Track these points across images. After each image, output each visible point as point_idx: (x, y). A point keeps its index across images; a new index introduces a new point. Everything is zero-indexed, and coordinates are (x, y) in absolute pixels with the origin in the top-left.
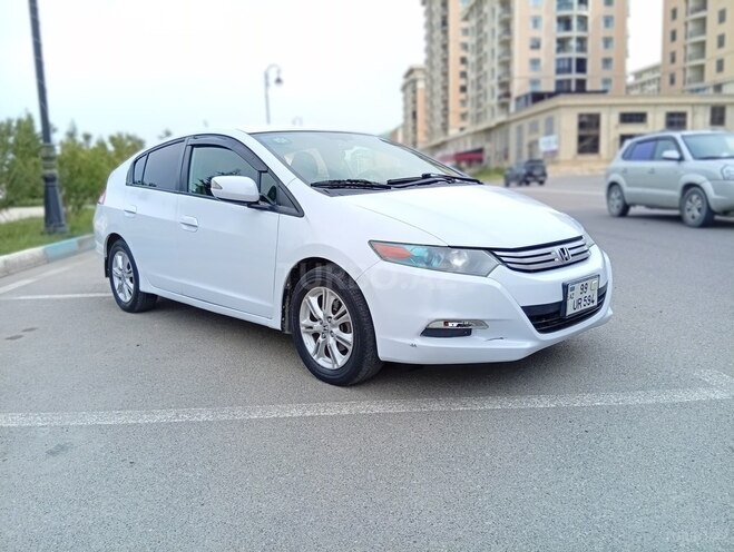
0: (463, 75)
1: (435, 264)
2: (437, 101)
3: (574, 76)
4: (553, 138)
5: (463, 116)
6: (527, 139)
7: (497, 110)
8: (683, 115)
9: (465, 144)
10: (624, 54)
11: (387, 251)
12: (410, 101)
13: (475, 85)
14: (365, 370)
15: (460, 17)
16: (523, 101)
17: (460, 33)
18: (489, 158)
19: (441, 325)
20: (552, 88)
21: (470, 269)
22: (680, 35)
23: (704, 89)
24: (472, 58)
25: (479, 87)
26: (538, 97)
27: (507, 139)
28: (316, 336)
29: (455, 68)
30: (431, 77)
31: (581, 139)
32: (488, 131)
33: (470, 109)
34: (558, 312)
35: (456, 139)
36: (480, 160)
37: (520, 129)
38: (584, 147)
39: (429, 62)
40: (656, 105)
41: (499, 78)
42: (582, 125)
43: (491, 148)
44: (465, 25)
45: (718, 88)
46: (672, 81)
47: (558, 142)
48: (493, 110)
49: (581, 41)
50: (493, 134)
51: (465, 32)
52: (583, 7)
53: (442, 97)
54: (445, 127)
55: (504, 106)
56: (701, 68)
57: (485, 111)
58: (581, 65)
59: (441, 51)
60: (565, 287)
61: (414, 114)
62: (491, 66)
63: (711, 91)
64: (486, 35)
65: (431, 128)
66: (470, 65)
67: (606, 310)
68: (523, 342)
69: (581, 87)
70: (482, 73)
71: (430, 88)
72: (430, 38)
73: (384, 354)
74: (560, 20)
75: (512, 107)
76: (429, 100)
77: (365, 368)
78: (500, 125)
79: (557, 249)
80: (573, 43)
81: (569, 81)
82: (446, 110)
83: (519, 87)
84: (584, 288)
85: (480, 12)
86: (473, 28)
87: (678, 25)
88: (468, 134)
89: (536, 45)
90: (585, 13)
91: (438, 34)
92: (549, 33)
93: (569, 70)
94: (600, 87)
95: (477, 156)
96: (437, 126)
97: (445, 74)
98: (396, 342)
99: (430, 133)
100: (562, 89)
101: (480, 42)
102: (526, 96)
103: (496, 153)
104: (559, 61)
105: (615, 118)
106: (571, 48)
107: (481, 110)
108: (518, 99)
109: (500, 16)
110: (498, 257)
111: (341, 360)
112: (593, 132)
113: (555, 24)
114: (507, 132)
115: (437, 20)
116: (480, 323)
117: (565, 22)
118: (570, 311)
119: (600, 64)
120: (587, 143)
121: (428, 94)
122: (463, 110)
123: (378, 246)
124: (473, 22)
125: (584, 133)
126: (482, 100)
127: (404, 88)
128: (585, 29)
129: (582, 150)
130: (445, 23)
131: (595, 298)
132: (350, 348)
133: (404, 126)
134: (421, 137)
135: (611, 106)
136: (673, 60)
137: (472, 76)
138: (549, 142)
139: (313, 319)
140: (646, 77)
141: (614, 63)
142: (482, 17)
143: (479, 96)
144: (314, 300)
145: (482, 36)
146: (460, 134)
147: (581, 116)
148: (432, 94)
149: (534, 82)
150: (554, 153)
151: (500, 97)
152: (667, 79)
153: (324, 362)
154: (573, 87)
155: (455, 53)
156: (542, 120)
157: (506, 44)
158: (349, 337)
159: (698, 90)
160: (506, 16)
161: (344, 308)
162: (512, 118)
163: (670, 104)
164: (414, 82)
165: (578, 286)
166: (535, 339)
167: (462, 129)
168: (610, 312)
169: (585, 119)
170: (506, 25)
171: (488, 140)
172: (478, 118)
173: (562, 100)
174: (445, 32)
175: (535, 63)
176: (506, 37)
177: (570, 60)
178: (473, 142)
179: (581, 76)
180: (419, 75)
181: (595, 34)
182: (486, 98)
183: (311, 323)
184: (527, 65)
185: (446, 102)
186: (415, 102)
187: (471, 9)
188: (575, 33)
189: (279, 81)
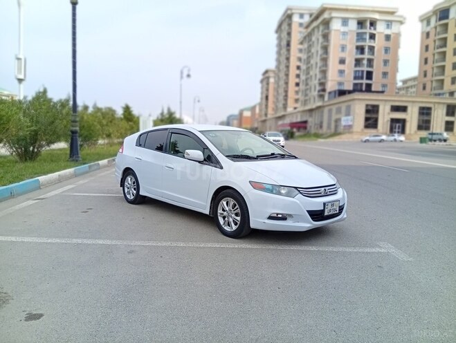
0: (298, 76)
1: (274, 192)
2: (281, 91)
3: (365, 81)
4: (349, 118)
5: (297, 101)
6: (334, 117)
7: (317, 98)
8: (429, 109)
9: (297, 118)
10: (396, 70)
11: (256, 185)
12: (264, 89)
13: (305, 83)
14: (244, 232)
15: (298, 42)
16: (333, 94)
17: (297, 51)
18: (311, 127)
19: (275, 215)
20: (351, 88)
21: (288, 195)
22: (430, 61)
23: (443, 94)
24: (304, 67)
25: (307, 84)
26: (342, 93)
27: (322, 116)
28: (224, 218)
29: (293, 71)
30: (278, 76)
31: (367, 119)
32: (311, 111)
33: (300, 96)
34: (321, 214)
35: (291, 114)
36: (305, 128)
37: (330, 111)
38: (369, 124)
39: (278, 67)
40: (413, 102)
41: (319, 80)
42: (367, 111)
43: (312, 121)
44: (301, 47)
45: (452, 94)
46: (424, 88)
47: (353, 120)
48: (314, 98)
49: (370, 61)
50: (314, 113)
51: (301, 51)
52: (372, 41)
53: (284, 88)
54: (285, 107)
55: (322, 97)
56: (442, 81)
57: (310, 99)
58: (369, 75)
59: (285, 61)
60: (324, 204)
61: (267, 98)
62: (315, 72)
63: (447, 95)
64: (313, 54)
65: (277, 106)
66: (302, 71)
67: (344, 215)
68: (307, 224)
69: (369, 89)
70: (309, 76)
71: (277, 82)
72: (279, 53)
73: (253, 225)
74: (357, 48)
75: (326, 98)
76: (276, 90)
77: (244, 231)
78: (319, 108)
79: (323, 189)
80: (365, 62)
81: (361, 84)
82: (286, 96)
83: (331, 86)
84: (333, 205)
85: (310, 40)
86: (305, 49)
87: (429, 55)
88: (299, 112)
89: (342, 62)
90: (372, 44)
91: (284, 51)
92: (351, 55)
93: (362, 78)
94: (380, 89)
95: (304, 125)
96: (280, 105)
97: (287, 75)
98: (258, 221)
99: (276, 109)
100: (357, 89)
101: (309, 58)
102: (335, 92)
103: (315, 124)
104: (356, 72)
105: (388, 108)
106: (363, 65)
107: (307, 98)
108: (330, 93)
109: (322, 43)
110: (299, 191)
111: (234, 227)
112: (374, 116)
113: (355, 50)
114: (322, 112)
115: (284, 43)
116: (290, 216)
117: (361, 49)
118: (326, 214)
119: (381, 75)
120: (370, 122)
121: (276, 86)
122: (297, 97)
123: (253, 184)
124: (305, 46)
125: (369, 116)
126: (308, 92)
127: (262, 81)
128: (373, 54)
129: (367, 126)
130: (288, 45)
131: (338, 210)
132: (239, 223)
133: (260, 104)
134: (270, 111)
135: (386, 101)
136: (425, 76)
137: (303, 77)
138: (347, 120)
139: (224, 210)
140: (410, 84)
141: (389, 75)
142: (311, 43)
143: (306, 90)
144: (225, 203)
145: (310, 54)
146: (294, 111)
147: (367, 105)
148: (278, 86)
149: (340, 84)
150: (350, 126)
151: (319, 91)
152: (421, 87)
153: (227, 228)
154: (364, 88)
155: (294, 63)
156: (344, 107)
157: (325, 60)
158: (239, 218)
159: (439, 94)
160: (325, 44)
161: (237, 206)
162: (325, 104)
163: (422, 102)
164: (268, 78)
165: (330, 204)
166: (311, 223)
167: (295, 108)
168: (345, 216)
169: (370, 108)
170: (325, 49)
171: (311, 116)
172: (305, 103)
173: (357, 96)
174: (289, 50)
175: (341, 72)
176: (325, 56)
177: (363, 71)
178: (301, 116)
179: (369, 82)
180: (271, 74)
181: (379, 57)
182: (310, 91)
183: (223, 212)
184: (336, 73)
185: (286, 92)
186: (267, 90)
187: (305, 38)
188: (366, 56)
189: (189, 76)
